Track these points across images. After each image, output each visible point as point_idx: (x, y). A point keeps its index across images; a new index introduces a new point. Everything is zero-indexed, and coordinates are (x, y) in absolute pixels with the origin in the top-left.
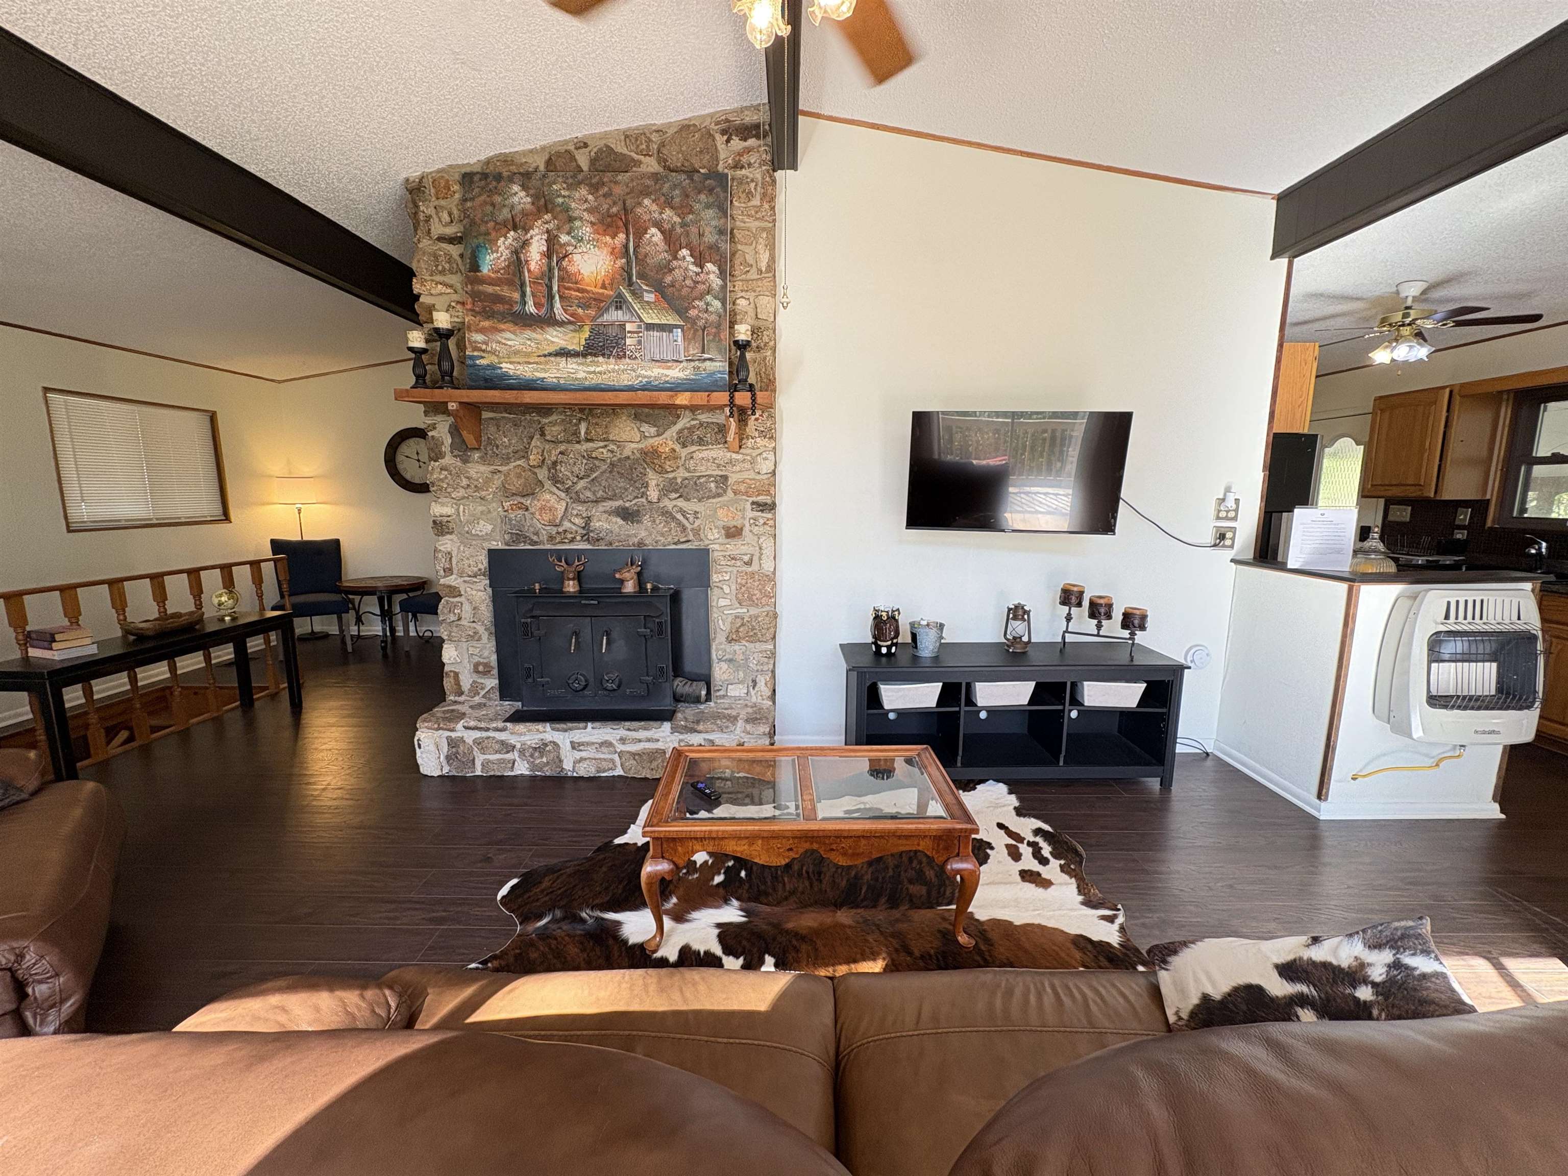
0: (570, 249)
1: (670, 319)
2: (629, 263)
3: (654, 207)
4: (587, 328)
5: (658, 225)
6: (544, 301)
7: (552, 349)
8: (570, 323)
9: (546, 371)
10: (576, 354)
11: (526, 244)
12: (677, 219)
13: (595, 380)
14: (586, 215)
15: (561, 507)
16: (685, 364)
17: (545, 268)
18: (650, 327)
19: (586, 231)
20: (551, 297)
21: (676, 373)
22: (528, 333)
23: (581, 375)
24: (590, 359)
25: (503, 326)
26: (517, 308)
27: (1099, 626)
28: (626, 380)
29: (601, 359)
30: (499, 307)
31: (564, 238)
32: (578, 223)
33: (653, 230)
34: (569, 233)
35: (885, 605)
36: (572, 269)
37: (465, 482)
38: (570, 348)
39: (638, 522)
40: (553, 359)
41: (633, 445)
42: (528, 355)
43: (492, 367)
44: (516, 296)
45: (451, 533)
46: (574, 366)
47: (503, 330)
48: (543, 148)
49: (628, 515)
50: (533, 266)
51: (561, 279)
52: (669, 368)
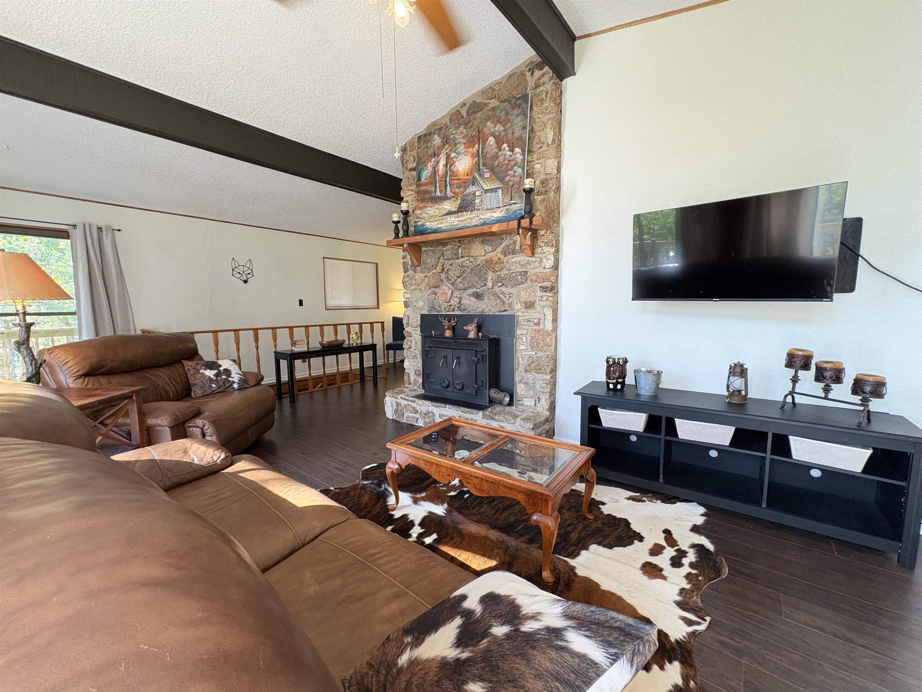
0: (455, 159)
1: (496, 185)
2: (479, 160)
3: (492, 125)
4: (459, 198)
5: (493, 135)
6: (443, 188)
7: (445, 212)
8: (453, 197)
9: (442, 223)
10: (455, 213)
11: (438, 162)
12: (502, 128)
13: (462, 224)
14: (462, 140)
15: (449, 293)
16: (502, 208)
17: (445, 172)
18: (487, 191)
19: (461, 148)
20: (446, 186)
21: (497, 214)
22: (437, 206)
23: (456, 223)
24: (460, 214)
25: (427, 205)
26: (433, 194)
27: (827, 390)
28: (474, 222)
29: (464, 213)
30: (427, 196)
31: (453, 155)
32: (458, 146)
33: (491, 138)
34: (455, 152)
36: (455, 169)
37: (414, 282)
38: (452, 210)
39: (483, 300)
40: (445, 217)
41: (482, 258)
42: (436, 216)
43: (423, 225)
44: (433, 189)
45: (409, 307)
46: (454, 219)
47: (427, 207)
48: (448, 113)
49: (478, 296)
50: (440, 172)
51: (451, 176)
52: (494, 212)
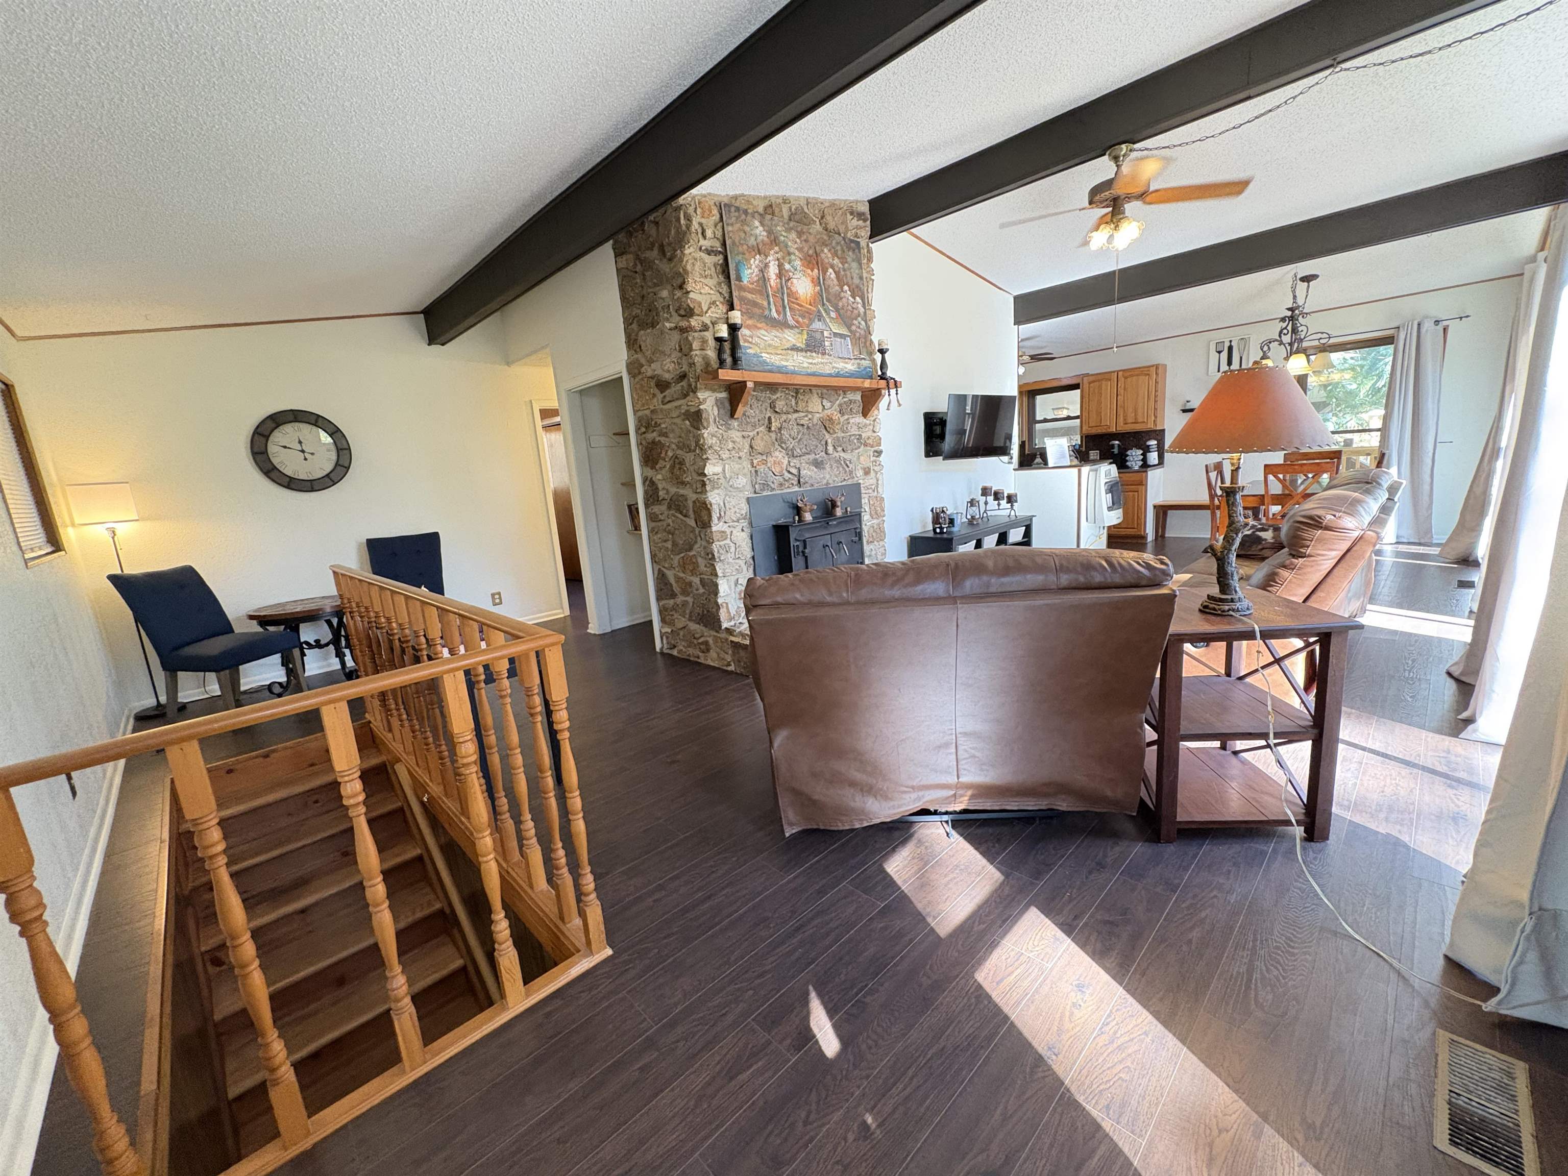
0: (791, 274)
1: (846, 332)
2: (821, 290)
3: (830, 255)
4: (805, 332)
5: (832, 267)
6: (781, 309)
7: (788, 345)
8: (796, 327)
9: (787, 360)
10: (802, 350)
11: (766, 266)
12: (840, 265)
13: (813, 369)
14: (797, 253)
15: (785, 462)
16: (853, 361)
17: (779, 286)
18: (835, 334)
19: (798, 263)
20: (784, 307)
21: (850, 367)
22: (774, 332)
23: (805, 365)
24: (809, 353)
25: (759, 325)
26: (767, 312)
27: (999, 505)
28: (828, 370)
29: (814, 354)
30: (757, 311)
31: (787, 266)
32: (793, 257)
33: (830, 270)
34: (789, 263)
35: (938, 505)
36: (794, 289)
37: (731, 445)
38: (798, 345)
39: (824, 468)
40: (789, 352)
41: (818, 415)
42: (776, 348)
43: (755, 355)
44: (765, 303)
45: (718, 488)
46: (802, 358)
47: (759, 328)
48: (765, 198)
49: (818, 464)
50: (773, 283)
51: (788, 295)
52: (847, 363)
